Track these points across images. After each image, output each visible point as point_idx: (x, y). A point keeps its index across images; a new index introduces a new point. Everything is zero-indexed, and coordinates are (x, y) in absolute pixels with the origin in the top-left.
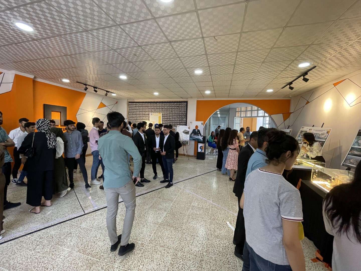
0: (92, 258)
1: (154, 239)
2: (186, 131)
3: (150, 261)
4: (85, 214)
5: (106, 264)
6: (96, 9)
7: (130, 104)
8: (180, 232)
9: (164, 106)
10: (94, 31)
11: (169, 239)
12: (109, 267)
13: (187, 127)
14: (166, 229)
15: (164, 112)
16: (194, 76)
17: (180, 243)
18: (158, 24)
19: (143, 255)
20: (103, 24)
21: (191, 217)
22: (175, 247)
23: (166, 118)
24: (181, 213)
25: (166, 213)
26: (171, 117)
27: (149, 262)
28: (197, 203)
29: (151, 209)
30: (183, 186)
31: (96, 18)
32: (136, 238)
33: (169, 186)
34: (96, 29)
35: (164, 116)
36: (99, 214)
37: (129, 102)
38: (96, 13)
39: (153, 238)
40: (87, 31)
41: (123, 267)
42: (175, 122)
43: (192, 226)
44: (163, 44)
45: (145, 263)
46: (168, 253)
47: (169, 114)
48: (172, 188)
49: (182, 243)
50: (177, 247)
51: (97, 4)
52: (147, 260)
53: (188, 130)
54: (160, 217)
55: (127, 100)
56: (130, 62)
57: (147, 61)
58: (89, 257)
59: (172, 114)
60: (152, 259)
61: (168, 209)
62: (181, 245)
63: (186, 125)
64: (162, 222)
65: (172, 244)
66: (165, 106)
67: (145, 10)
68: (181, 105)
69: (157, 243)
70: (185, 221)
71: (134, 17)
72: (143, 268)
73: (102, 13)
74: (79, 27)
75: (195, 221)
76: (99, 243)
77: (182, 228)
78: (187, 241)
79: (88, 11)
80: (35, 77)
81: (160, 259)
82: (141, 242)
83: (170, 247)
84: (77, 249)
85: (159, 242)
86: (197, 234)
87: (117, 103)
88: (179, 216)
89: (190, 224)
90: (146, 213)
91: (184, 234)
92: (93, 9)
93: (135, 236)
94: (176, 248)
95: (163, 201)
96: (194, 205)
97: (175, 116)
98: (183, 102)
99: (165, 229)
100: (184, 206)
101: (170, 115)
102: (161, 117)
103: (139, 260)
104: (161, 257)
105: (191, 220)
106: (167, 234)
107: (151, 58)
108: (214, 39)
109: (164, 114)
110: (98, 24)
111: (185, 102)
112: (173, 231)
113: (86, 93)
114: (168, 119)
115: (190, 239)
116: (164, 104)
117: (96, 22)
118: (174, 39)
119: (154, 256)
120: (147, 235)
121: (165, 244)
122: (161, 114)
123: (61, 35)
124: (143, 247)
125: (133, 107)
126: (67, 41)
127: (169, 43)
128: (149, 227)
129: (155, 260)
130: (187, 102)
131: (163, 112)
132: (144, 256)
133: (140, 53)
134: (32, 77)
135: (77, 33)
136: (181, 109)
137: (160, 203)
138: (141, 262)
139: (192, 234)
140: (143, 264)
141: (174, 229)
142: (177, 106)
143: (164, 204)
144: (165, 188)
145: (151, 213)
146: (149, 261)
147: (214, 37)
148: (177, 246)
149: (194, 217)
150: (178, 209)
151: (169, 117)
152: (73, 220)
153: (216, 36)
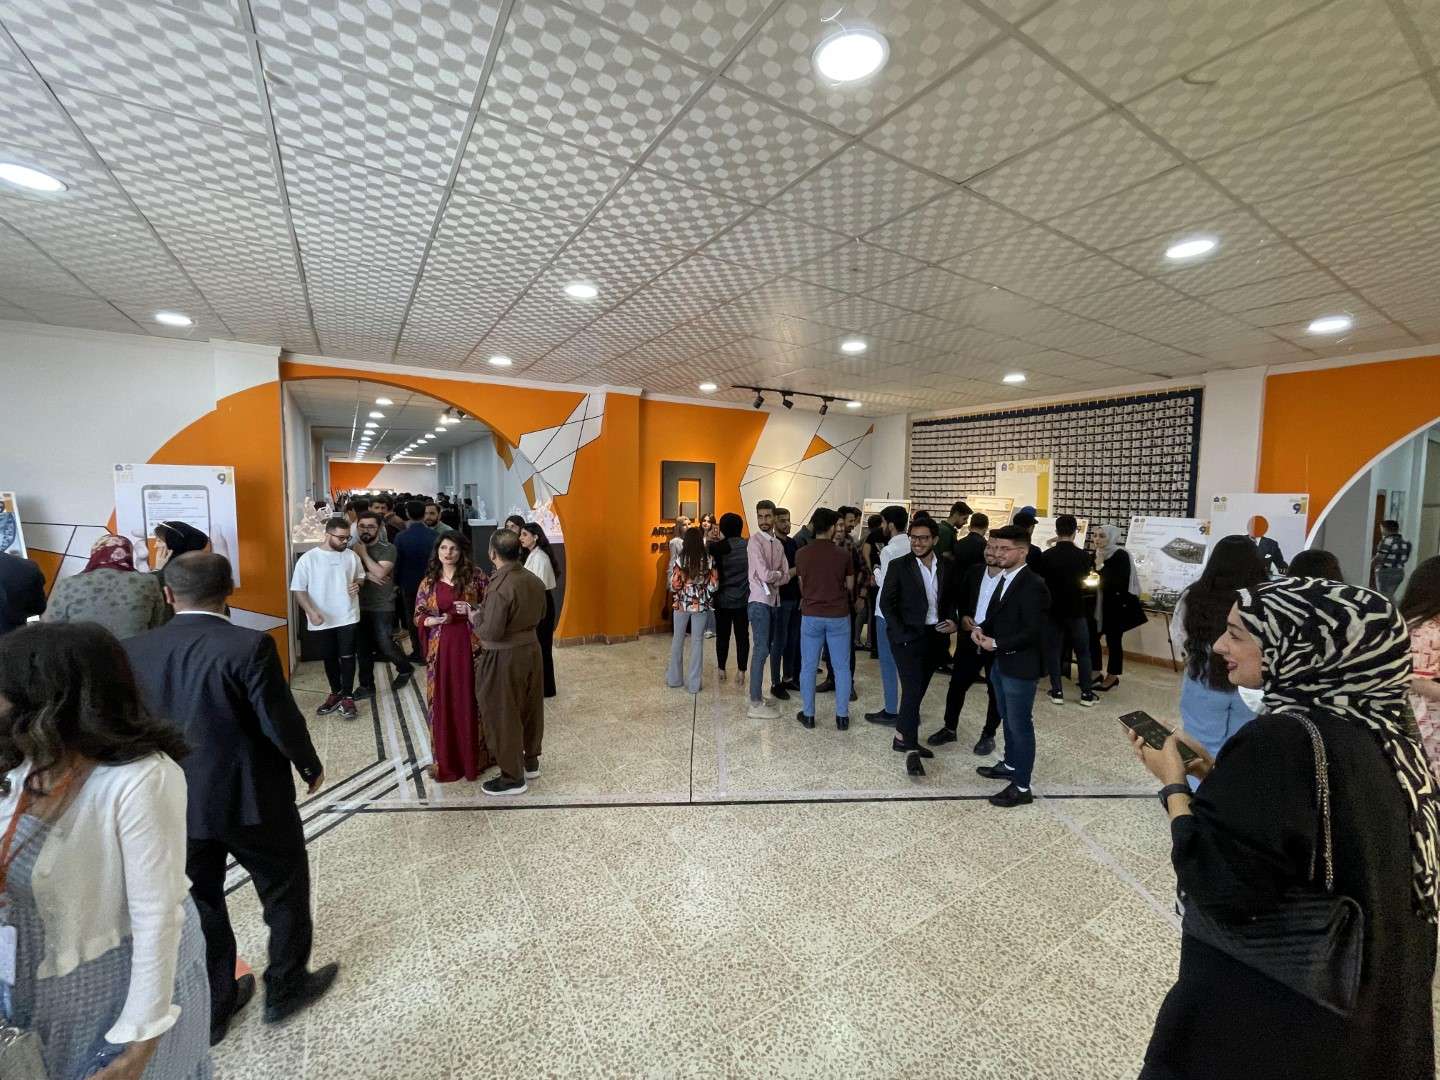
0: (653, 938)
1: (845, 983)
2: (1185, 546)
3: (797, 1049)
4: (691, 804)
5: (677, 975)
6: (686, 193)
7: (918, 429)
8: (962, 1013)
9: (1065, 424)
10: (710, 246)
11: (901, 1017)
12: (680, 988)
13: (1196, 522)
14: (908, 971)
15: (1064, 455)
16: (1171, 274)
17: (939, 1058)
18: (877, 150)
19: (783, 1015)
20: (721, 220)
21: (1051, 979)
22: (910, 1060)
23: (1074, 482)
24: (1005, 939)
25: (941, 907)
26: (1102, 474)
27: (791, 1051)
28: (1120, 932)
29: (886, 866)
30: (1082, 822)
31: (697, 213)
32: (788, 945)
33: (1006, 800)
34: (713, 240)
35: (1063, 470)
36: (724, 817)
37: (916, 424)
38: (692, 204)
39: (843, 978)
40: (694, 253)
41: (711, 1014)
42: (1124, 496)
43: (1030, 1022)
44: (936, 203)
45: (778, 1044)
46: (870, 1063)
47: (1089, 463)
48: (1019, 814)
49: (946, 1062)
50: (916, 1064)
51: (682, 182)
52: (787, 1039)
53: (1199, 539)
54: (905, 914)
55: (905, 416)
56: (849, 296)
57: (908, 275)
58: (650, 931)
59: (1107, 462)
60: (803, 1048)
61: (957, 897)
62: (939, 1069)
63: (1191, 514)
64: (906, 935)
65: (901, 1042)
66: (1073, 424)
67: (810, 134)
68: (1160, 414)
69: (847, 1005)
70: (1008, 981)
71: (790, 166)
72: (764, 1055)
73: (705, 198)
74: (674, 251)
75: (1061, 1008)
76: (686, 906)
77: (979, 1002)
78: (975, 1068)
79: (673, 206)
80: (644, 392)
81: (831, 1067)
82: (796, 969)
83: (887, 1047)
84: (634, 895)
85: (858, 1005)
86: (1038, 1071)
87: (870, 431)
88: (991, 946)
89: (1030, 1007)
90: (860, 874)
91: (978, 1033)
92: (681, 197)
93: (787, 936)
94: (909, 1066)
95: (950, 856)
96: (1097, 932)
97: (1125, 470)
98: (1172, 395)
99: (904, 971)
100: (1042, 916)
101: (1093, 466)
102: (1052, 478)
103: (763, 1022)
104: (836, 1061)
105: (1044, 992)
106: (902, 991)
107: (918, 261)
108: (1188, 86)
109: (1063, 462)
110: (710, 226)
111: (1184, 394)
112: (933, 995)
113: (768, 414)
114: (1088, 487)
115: (992, 1069)
116: (1065, 416)
117: (703, 222)
118: (971, 171)
119: (817, 1040)
120: (825, 956)
121: (875, 1025)
122: (1051, 462)
123: (648, 284)
124: (797, 988)
125: (928, 442)
126: (665, 291)
127: (959, 192)
128: (846, 931)
129: (811, 1059)
130: (1198, 394)
131: (1061, 451)
132: (784, 1021)
133: (870, 260)
134: (636, 392)
135: (675, 266)
136: (1157, 433)
137: (936, 859)
138: (765, 1033)
139: (1016, 1056)
140: (770, 1043)
141: (943, 989)
142: (1137, 417)
143: (950, 870)
144: (987, 801)
145: (880, 884)
146: (791, 1049)
147: (1184, 78)
148: (919, 1060)
149: (1066, 989)
150: (1002, 915)
151: (1092, 474)
152: (658, 809)
153: (1189, 72)
